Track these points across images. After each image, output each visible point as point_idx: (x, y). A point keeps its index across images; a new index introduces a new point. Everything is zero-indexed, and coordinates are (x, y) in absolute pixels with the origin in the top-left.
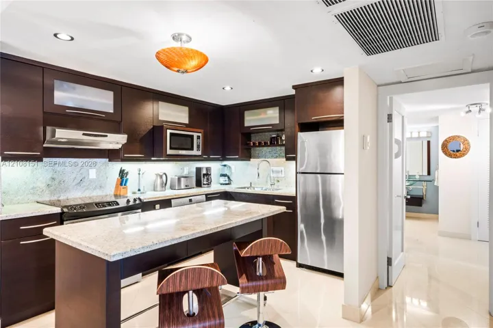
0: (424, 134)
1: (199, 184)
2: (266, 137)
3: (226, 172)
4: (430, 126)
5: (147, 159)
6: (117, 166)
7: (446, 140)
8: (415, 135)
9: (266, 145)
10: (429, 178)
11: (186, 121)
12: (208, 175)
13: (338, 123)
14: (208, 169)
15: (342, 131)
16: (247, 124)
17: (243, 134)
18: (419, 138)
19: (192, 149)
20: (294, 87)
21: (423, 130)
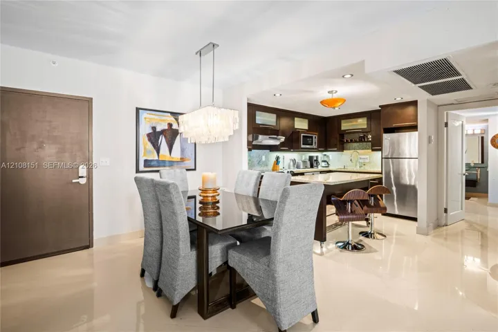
0: (477, 131)
1: (312, 166)
2: (356, 137)
3: (326, 159)
4: (483, 125)
5: (288, 150)
6: (274, 155)
7: (494, 136)
8: (470, 132)
9: (356, 142)
10: (483, 165)
11: (307, 128)
12: (316, 160)
13: (414, 128)
14: (317, 157)
15: (417, 133)
16: (343, 128)
17: (340, 135)
18: (474, 134)
19: (312, 145)
20: (380, 106)
21: (477, 128)
